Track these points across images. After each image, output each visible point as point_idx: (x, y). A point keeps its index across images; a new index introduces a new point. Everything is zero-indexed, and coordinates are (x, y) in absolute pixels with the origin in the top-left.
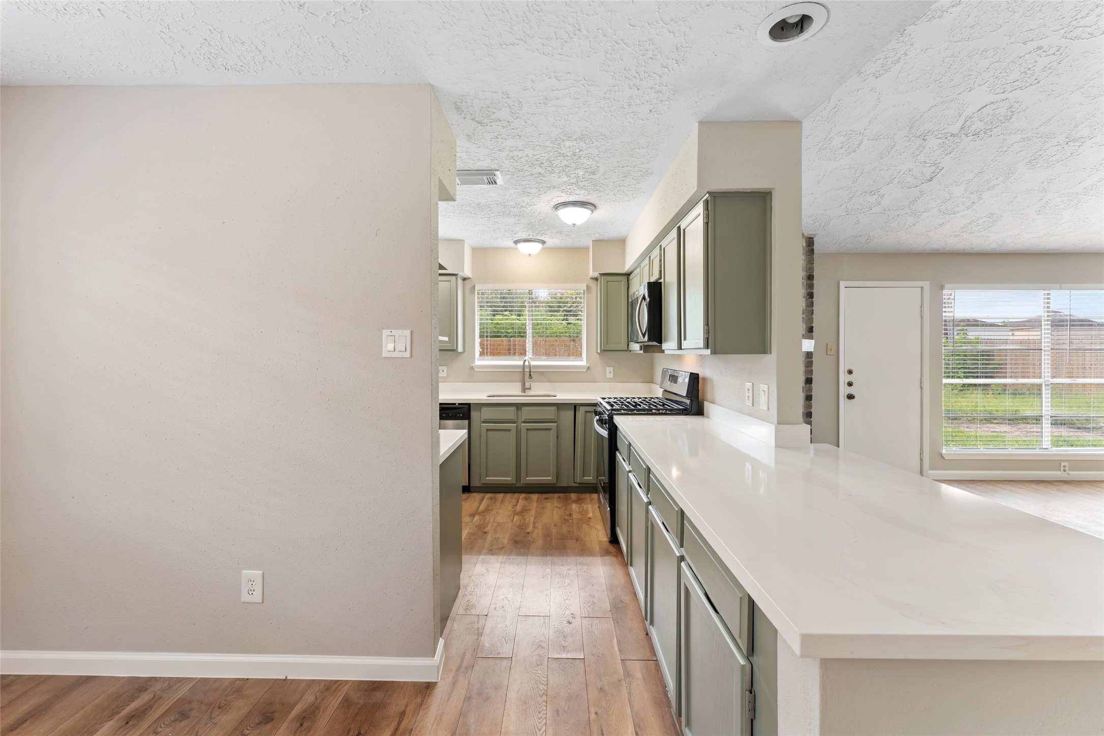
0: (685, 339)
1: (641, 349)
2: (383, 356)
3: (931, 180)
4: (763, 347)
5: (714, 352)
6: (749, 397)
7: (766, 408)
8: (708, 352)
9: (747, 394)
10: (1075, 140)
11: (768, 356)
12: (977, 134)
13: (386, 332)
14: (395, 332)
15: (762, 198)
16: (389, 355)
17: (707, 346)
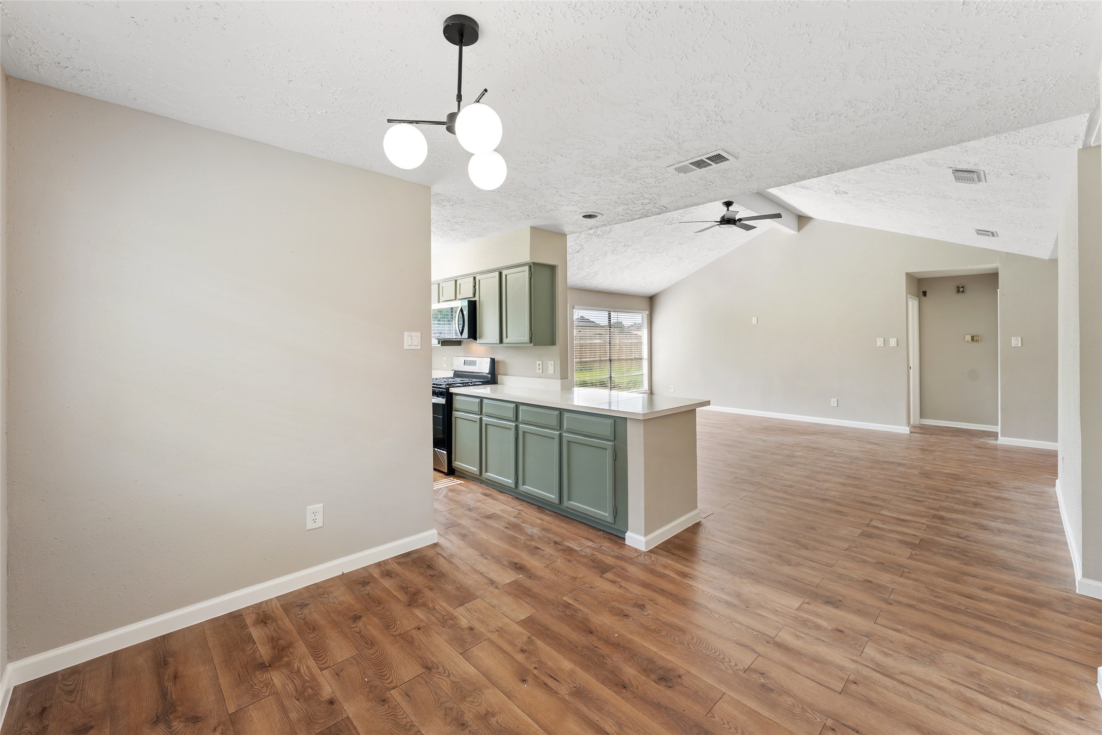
0: (507, 337)
1: (439, 343)
2: (405, 348)
3: (578, 252)
4: (553, 343)
5: (534, 345)
6: (539, 369)
7: (553, 372)
8: (532, 345)
9: (538, 367)
10: (627, 246)
11: (554, 347)
12: (598, 236)
13: (406, 334)
14: (412, 334)
15: (552, 268)
16: (408, 348)
17: (531, 342)
